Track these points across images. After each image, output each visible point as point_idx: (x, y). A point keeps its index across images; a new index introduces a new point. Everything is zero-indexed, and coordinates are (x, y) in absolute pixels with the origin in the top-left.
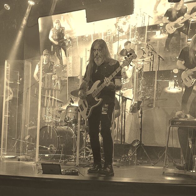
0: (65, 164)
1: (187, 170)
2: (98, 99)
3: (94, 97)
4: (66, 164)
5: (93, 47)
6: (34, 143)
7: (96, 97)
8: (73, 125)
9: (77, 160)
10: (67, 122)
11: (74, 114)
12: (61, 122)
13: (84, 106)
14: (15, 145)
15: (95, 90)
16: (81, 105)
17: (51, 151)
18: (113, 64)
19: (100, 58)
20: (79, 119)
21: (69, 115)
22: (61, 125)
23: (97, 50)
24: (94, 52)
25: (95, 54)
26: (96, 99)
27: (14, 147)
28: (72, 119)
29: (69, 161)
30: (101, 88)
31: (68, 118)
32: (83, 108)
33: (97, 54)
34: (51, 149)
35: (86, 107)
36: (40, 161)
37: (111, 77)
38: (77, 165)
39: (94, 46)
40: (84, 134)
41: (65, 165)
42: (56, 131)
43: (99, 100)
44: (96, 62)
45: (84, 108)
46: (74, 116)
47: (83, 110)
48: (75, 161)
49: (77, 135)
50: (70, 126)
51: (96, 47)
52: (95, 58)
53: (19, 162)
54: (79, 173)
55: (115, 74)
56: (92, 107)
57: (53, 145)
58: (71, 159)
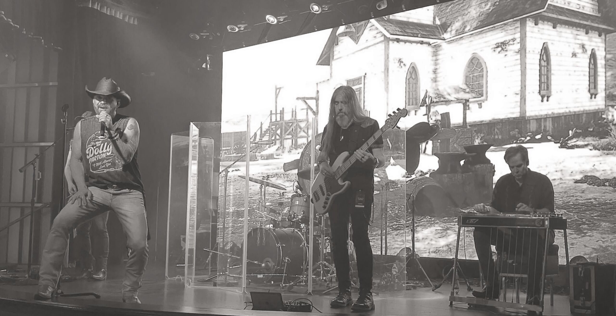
0: (290, 290)
1: (490, 299)
2: (344, 182)
3: (337, 179)
4: (292, 290)
5: (335, 98)
6: (239, 256)
7: (340, 179)
8: (303, 226)
9: (310, 283)
10: (292, 222)
11: (303, 209)
12: (283, 220)
13: (320, 193)
14: (209, 259)
15: (339, 166)
16: (315, 192)
17: (267, 269)
18: (368, 125)
19: (346, 116)
20: (312, 216)
21: (296, 209)
22: (282, 226)
23: (342, 102)
24: (335, 106)
25: (337, 111)
26: (340, 182)
27: (207, 261)
28: (300, 217)
29: (296, 285)
30: (348, 165)
31: (294, 215)
32: (318, 196)
33: (341, 110)
34: (267, 265)
35: (324, 194)
36: (248, 286)
37: (365, 147)
38: (310, 293)
39: (336, 96)
40: (321, 241)
41: (290, 292)
42: (274, 235)
43: (345, 184)
44: (339, 122)
45: (320, 197)
46: (303, 211)
47: (319, 199)
48: (307, 285)
49: (308, 243)
50: (297, 228)
51: (340, 98)
52: (337, 115)
53: (216, 287)
54: (313, 307)
55: (371, 141)
56: (333, 195)
57: (270, 260)
58: (300, 282)
